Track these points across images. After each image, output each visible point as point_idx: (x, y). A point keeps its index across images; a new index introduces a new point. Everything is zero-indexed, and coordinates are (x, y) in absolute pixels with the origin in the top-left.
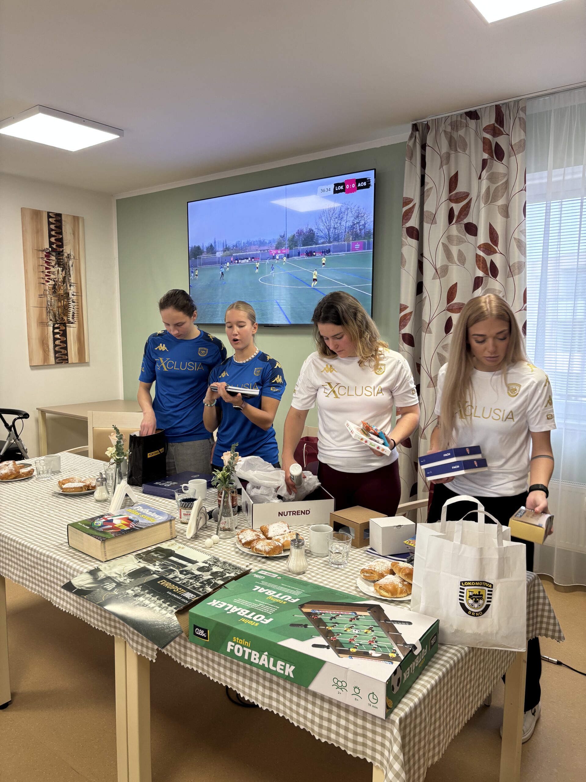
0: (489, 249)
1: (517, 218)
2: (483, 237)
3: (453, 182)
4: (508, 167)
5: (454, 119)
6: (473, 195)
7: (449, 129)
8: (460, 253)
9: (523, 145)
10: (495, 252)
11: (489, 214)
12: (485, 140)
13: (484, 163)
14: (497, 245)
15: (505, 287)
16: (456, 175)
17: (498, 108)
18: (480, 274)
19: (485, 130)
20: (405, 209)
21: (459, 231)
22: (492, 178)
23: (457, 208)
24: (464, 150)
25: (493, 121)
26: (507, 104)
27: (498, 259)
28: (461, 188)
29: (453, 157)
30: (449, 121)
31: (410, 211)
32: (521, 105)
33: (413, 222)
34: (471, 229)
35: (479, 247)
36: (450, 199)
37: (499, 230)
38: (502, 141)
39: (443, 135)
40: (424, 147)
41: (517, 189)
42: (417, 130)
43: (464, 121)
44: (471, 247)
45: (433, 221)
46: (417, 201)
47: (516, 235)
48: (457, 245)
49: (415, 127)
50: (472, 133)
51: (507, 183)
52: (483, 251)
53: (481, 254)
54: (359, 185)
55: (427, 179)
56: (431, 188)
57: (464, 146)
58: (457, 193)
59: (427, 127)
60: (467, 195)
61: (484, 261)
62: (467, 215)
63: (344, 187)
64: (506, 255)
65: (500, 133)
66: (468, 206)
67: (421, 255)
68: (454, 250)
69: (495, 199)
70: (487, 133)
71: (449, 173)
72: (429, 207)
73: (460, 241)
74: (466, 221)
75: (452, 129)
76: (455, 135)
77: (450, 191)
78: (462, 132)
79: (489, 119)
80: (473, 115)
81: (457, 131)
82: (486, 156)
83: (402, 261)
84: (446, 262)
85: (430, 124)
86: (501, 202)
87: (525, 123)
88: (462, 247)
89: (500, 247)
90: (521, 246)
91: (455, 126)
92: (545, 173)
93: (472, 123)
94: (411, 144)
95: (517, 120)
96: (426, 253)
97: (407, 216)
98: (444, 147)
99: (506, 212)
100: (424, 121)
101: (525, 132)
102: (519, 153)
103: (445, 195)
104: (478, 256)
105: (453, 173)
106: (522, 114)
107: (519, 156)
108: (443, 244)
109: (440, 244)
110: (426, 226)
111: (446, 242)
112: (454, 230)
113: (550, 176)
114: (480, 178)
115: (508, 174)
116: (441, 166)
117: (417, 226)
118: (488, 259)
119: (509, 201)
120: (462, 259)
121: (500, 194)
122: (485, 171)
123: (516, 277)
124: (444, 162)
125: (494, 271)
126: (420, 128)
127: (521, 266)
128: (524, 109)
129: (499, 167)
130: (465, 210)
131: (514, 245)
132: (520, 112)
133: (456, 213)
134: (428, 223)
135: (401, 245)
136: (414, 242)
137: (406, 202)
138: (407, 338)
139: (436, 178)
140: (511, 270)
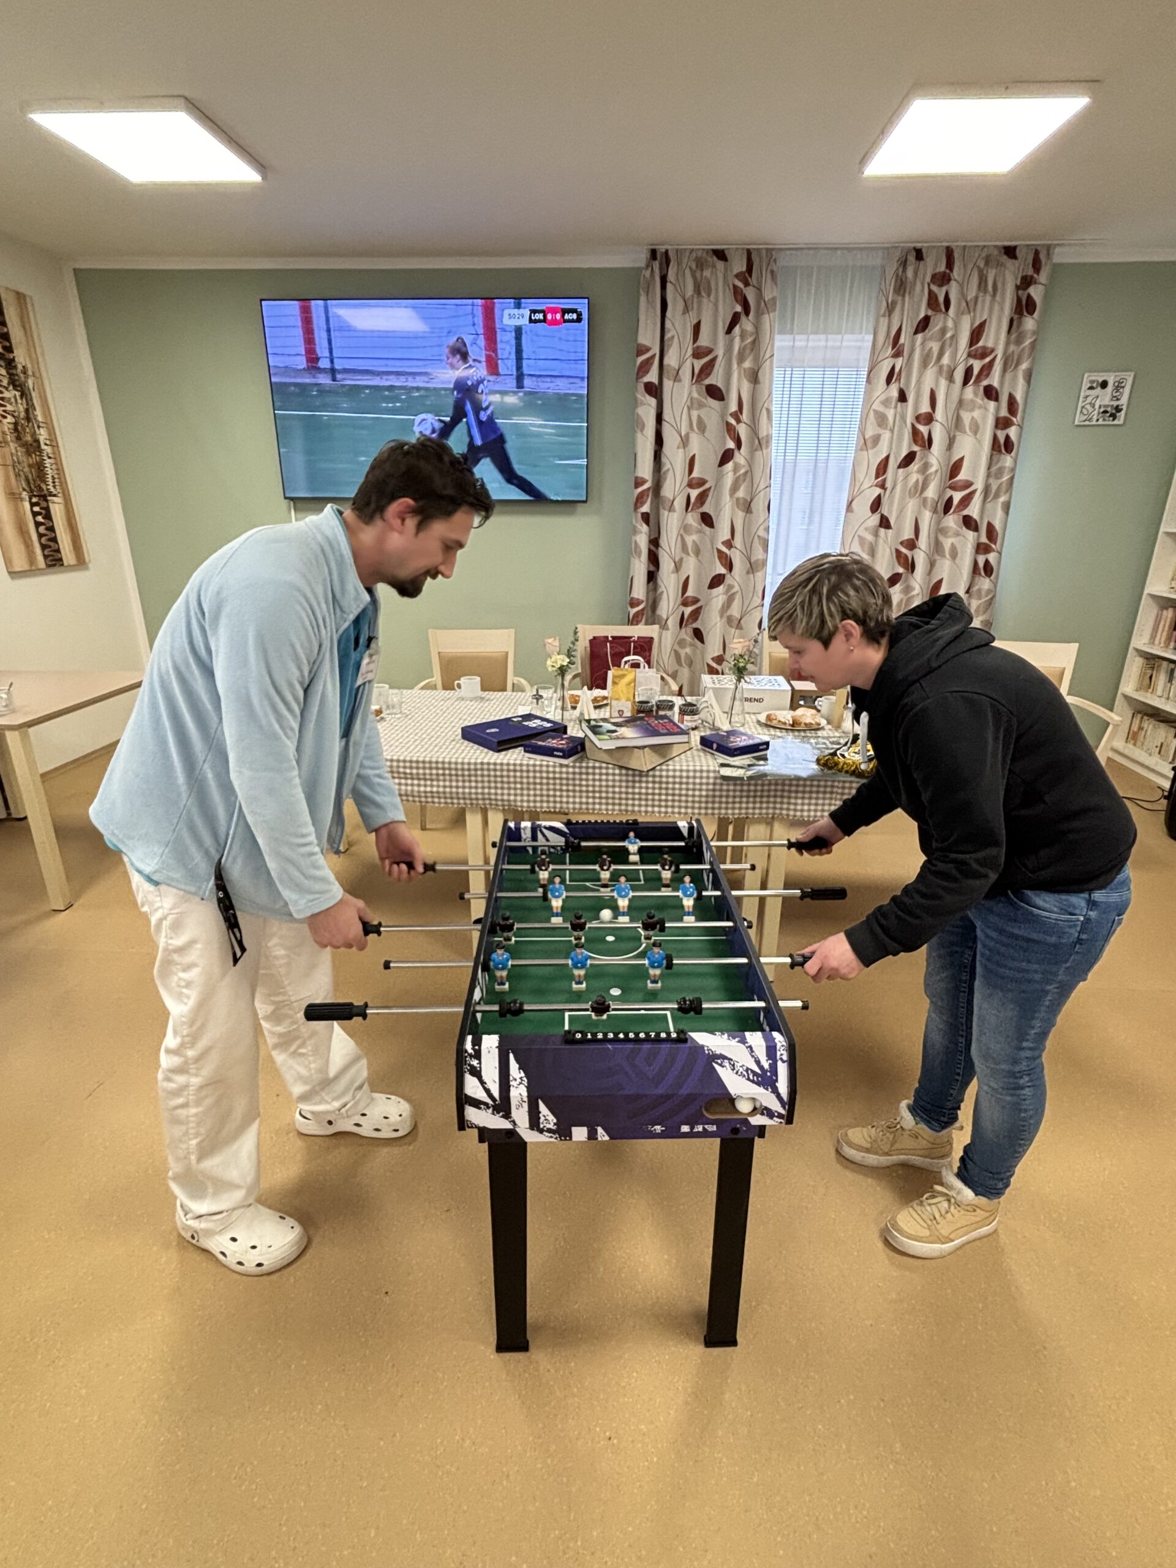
3: (696, 332)
4: (757, 326)
5: (700, 255)
6: (719, 352)
7: (693, 267)
8: (700, 420)
9: (775, 303)
10: (740, 421)
12: (737, 289)
14: (741, 414)
15: (750, 463)
16: (699, 323)
17: (749, 253)
18: (730, 445)
19: (735, 275)
20: (642, 359)
21: (701, 393)
22: (742, 336)
23: (699, 365)
24: (710, 295)
27: (743, 430)
28: (704, 340)
29: (696, 302)
30: (693, 257)
31: (648, 362)
33: (652, 377)
34: (716, 393)
36: (693, 354)
39: (686, 272)
40: (664, 281)
42: (655, 258)
43: (710, 259)
45: (677, 378)
46: (656, 350)
47: (763, 402)
48: (698, 409)
50: (720, 277)
51: (754, 343)
52: (734, 419)
53: (732, 422)
55: (668, 324)
56: (673, 337)
58: (699, 347)
59: (668, 259)
60: (711, 350)
61: (734, 429)
62: (709, 374)
64: (752, 425)
66: (711, 364)
67: (659, 419)
68: (694, 415)
70: (737, 280)
71: (692, 320)
72: (671, 360)
73: (701, 405)
74: (709, 382)
75: (697, 268)
76: (699, 276)
77: (693, 342)
78: (707, 274)
80: (721, 255)
81: (702, 272)
82: (737, 308)
84: (688, 429)
85: (671, 255)
86: (749, 364)
88: (703, 413)
89: (744, 415)
90: (768, 413)
91: (700, 265)
93: (720, 265)
94: (649, 272)
96: (666, 416)
97: (645, 367)
98: (688, 288)
99: (755, 376)
100: (665, 248)
103: (688, 348)
104: (728, 424)
105: (695, 321)
107: (772, 316)
108: (687, 407)
109: (685, 409)
110: (668, 384)
112: (696, 390)
114: (728, 333)
115: (756, 333)
116: (685, 312)
117: (656, 381)
119: (759, 367)
120: (702, 426)
121: (748, 355)
122: (734, 327)
124: (689, 306)
126: (660, 257)
127: (769, 440)
129: (745, 324)
130: (708, 369)
131: (760, 413)
133: (697, 370)
134: (669, 379)
135: (635, 403)
136: (653, 401)
137: (641, 350)
138: (646, 518)
139: (679, 324)
140: (760, 443)
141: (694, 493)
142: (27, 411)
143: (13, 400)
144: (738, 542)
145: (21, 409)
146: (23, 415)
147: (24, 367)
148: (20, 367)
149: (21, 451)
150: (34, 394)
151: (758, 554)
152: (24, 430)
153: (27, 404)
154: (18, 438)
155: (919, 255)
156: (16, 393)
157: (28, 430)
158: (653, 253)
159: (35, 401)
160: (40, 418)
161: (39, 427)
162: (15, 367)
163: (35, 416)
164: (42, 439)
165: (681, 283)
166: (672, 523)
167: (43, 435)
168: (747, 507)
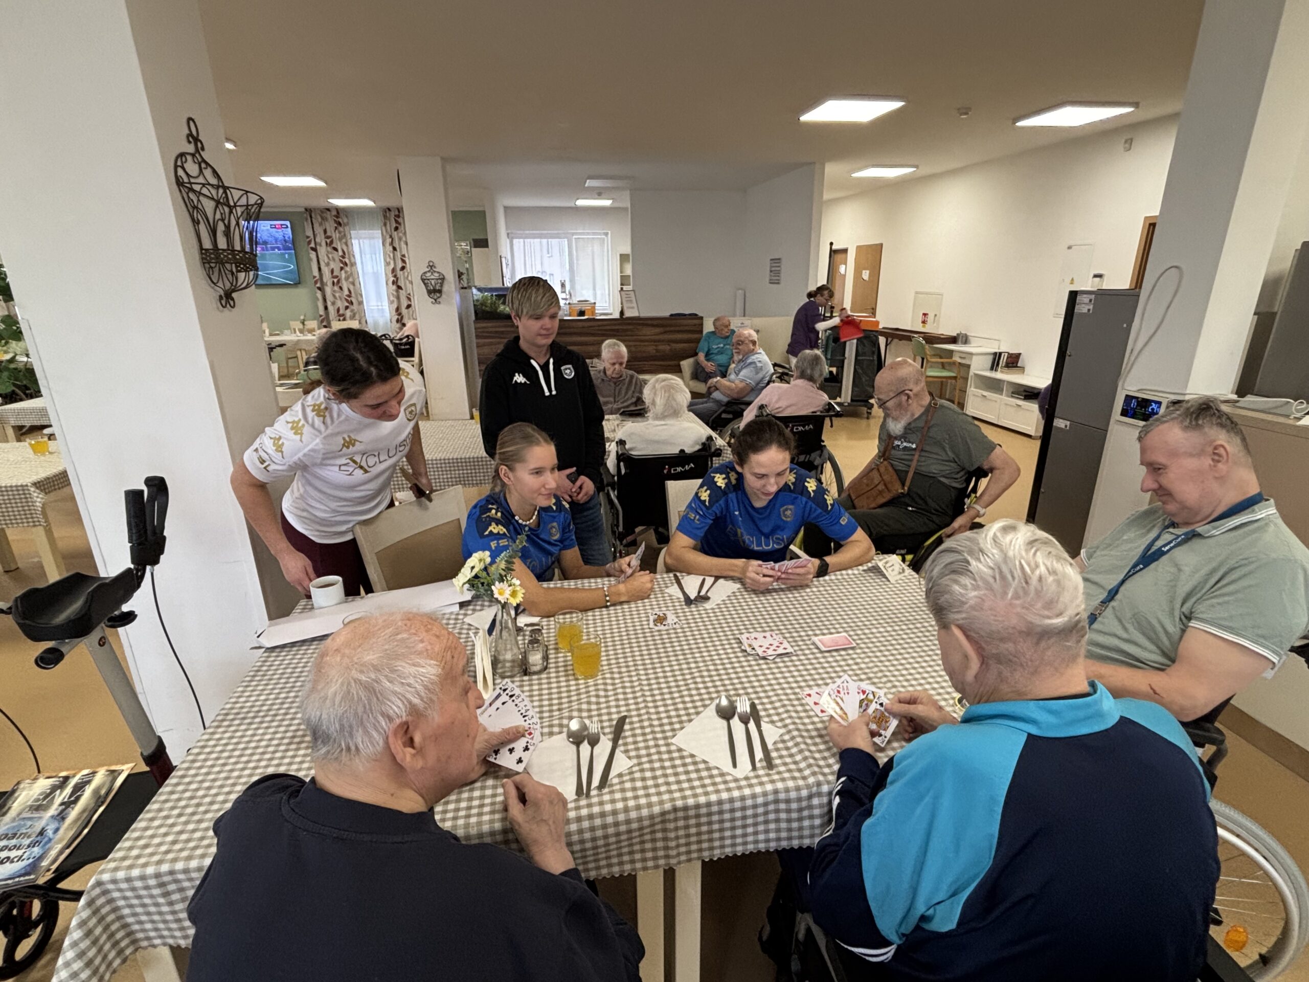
1: (350, 247)
6: (334, 237)
10: (345, 258)
11: (341, 244)
15: (351, 270)
16: (326, 229)
18: (342, 265)
20: (308, 240)
24: (327, 222)
26: (340, 210)
28: (329, 234)
29: (323, 223)
30: (319, 211)
33: (313, 245)
34: (336, 249)
35: (340, 256)
36: (325, 238)
37: (345, 250)
39: (318, 215)
40: (311, 217)
41: (349, 237)
43: (325, 212)
44: (337, 256)
46: (312, 237)
50: (329, 217)
51: (345, 235)
55: (315, 229)
56: (317, 233)
58: (327, 236)
60: (331, 237)
64: (349, 259)
65: (340, 219)
67: (317, 257)
70: (335, 218)
71: (323, 229)
72: (318, 240)
74: (333, 246)
79: (334, 213)
81: (323, 215)
82: (336, 225)
83: (310, 260)
84: (328, 261)
85: (312, 211)
86: (344, 241)
93: (328, 213)
94: (306, 215)
95: (345, 216)
97: (309, 242)
98: (320, 220)
99: (346, 244)
100: (310, 209)
101: (348, 221)
102: (347, 225)
103: (323, 236)
104: (339, 259)
108: (326, 254)
112: (329, 249)
114: (335, 232)
115: (344, 232)
116: (320, 225)
118: (343, 260)
119: (347, 241)
121: (343, 238)
123: (354, 267)
130: (332, 242)
131: (351, 256)
132: (345, 213)
133: (328, 243)
135: (309, 254)
136: (314, 253)
137: (308, 237)
138: (319, 289)
139: (319, 230)
140: (353, 264)
141: (335, 280)
144: (353, 294)
151: (360, 299)
155: (389, 210)
158: (306, 210)
165: (317, 219)
166: (328, 290)
168: (353, 284)
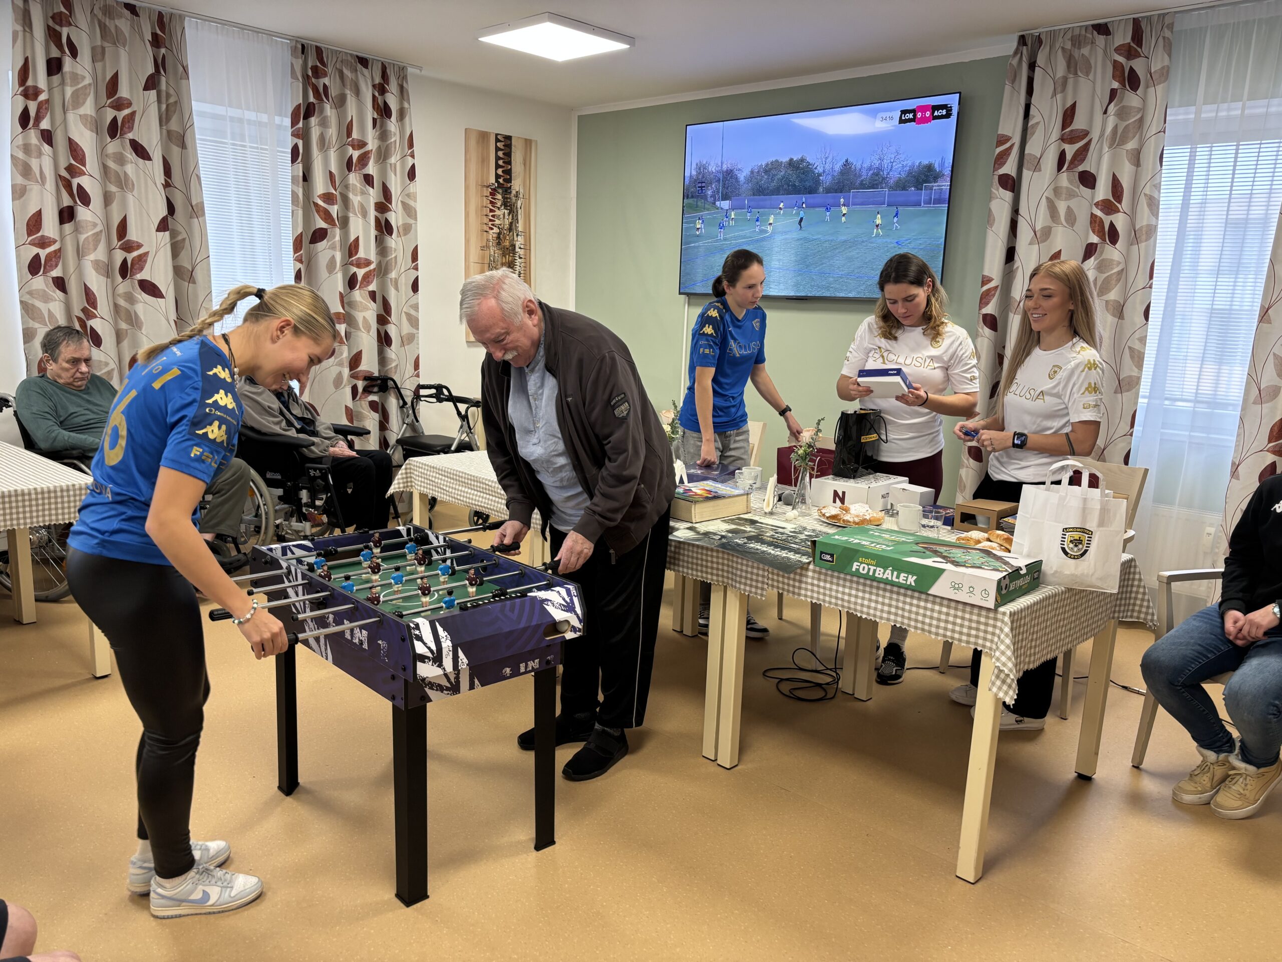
0: (1109, 207)
1: (1150, 166)
2: (1102, 191)
3: (1069, 115)
4: (1144, 101)
5: (1077, 32)
6: (1095, 135)
7: (1068, 46)
9: (1165, 74)
10: (1117, 211)
11: (1114, 161)
12: (1116, 65)
13: (1113, 93)
14: (1120, 202)
15: (1127, 258)
16: (1074, 106)
17: (1136, 23)
18: (1094, 239)
19: (1118, 50)
20: (999, 150)
21: (1071, 182)
22: (1122, 114)
23: (1070, 150)
24: (1087, 74)
25: (1128, 40)
26: (1149, 18)
27: (1120, 221)
28: (1079, 123)
29: (1071, 82)
30: (1069, 35)
31: (1006, 153)
32: (1168, 20)
33: (1009, 168)
34: (1088, 180)
35: (1097, 205)
36: (1063, 139)
37: (1126, 183)
38: (1138, 65)
39: (1060, 52)
40: (1032, 66)
41: (1154, 130)
42: (1025, 44)
43: (1089, 36)
44: (1086, 204)
45: (1037, 167)
46: (1016, 140)
47: (1147, 190)
48: (1066, 199)
49: (1022, 40)
50: (1100, 52)
51: (1141, 121)
52: (1101, 210)
53: (1099, 213)
54: (936, 113)
55: (1033, 111)
56: (1038, 123)
57: (1088, 69)
58: (1072, 131)
59: (1039, 41)
60: (1086, 133)
61: (1101, 221)
62: (1083, 160)
63: (915, 116)
64: (1132, 216)
65: (1137, 55)
66: (1086, 148)
68: (1062, 207)
69: (1123, 141)
70: (1120, 54)
71: (1064, 105)
72: (1033, 148)
73: (1071, 195)
74: (1081, 168)
75: (1073, 45)
76: (1076, 53)
77: (1064, 127)
78: (1085, 51)
79: (1122, 37)
80: (1103, 29)
81: (1079, 48)
82: (1116, 85)
83: (989, 219)
84: (1049, 222)
85: (1043, 37)
86: (1131, 145)
87: (1170, 44)
88: (1073, 203)
89: (1125, 205)
90: (1153, 205)
91: (1077, 41)
92: (1193, 109)
93: (1101, 40)
94: (1015, 62)
95: (1161, 39)
96: (1023, 210)
97: (1001, 159)
98: (1061, 69)
99: (1136, 159)
100: (1036, 32)
101: (1170, 55)
102: (1159, 84)
103: (1056, 133)
104: (1093, 216)
105: (1069, 103)
106: (1167, 33)
107: (1160, 88)
108: (1047, 198)
109: (1044, 200)
110: (1026, 174)
111: (1052, 197)
112: (1064, 179)
113: (1198, 113)
114: (1105, 112)
115: (1143, 109)
116: (1055, 94)
117: (1014, 174)
118: (1107, 220)
119: (1141, 145)
120: (1071, 218)
121: (1131, 135)
122: (1112, 104)
123: (1142, 245)
124: (1059, 89)
125: (1113, 235)
126: (1029, 43)
127: (1151, 231)
128: (1171, 27)
129: (1132, 99)
130: (1081, 154)
131: (1143, 202)
132: (1166, 30)
133: (1069, 157)
134: (1029, 169)
136: (1008, 195)
137: (999, 140)
139: (1046, 110)
142: (511, 224)
143: (502, 216)
145: (507, 222)
146: (507, 226)
147: (517, 192)
148: (514, 192)
149: (497, 254)
150: (519, 211)
152: (505, 238)
153: (513, 219)
154: (499, 244)
156: (506, 211)
157: (508, 238)
159: (519, 217)
160: (520, 229)
161: (517, 235)
162: (510, 193)
163: (517, 227)
164: (518, 244)
165: (1052, 65)
167: (519, 241)
